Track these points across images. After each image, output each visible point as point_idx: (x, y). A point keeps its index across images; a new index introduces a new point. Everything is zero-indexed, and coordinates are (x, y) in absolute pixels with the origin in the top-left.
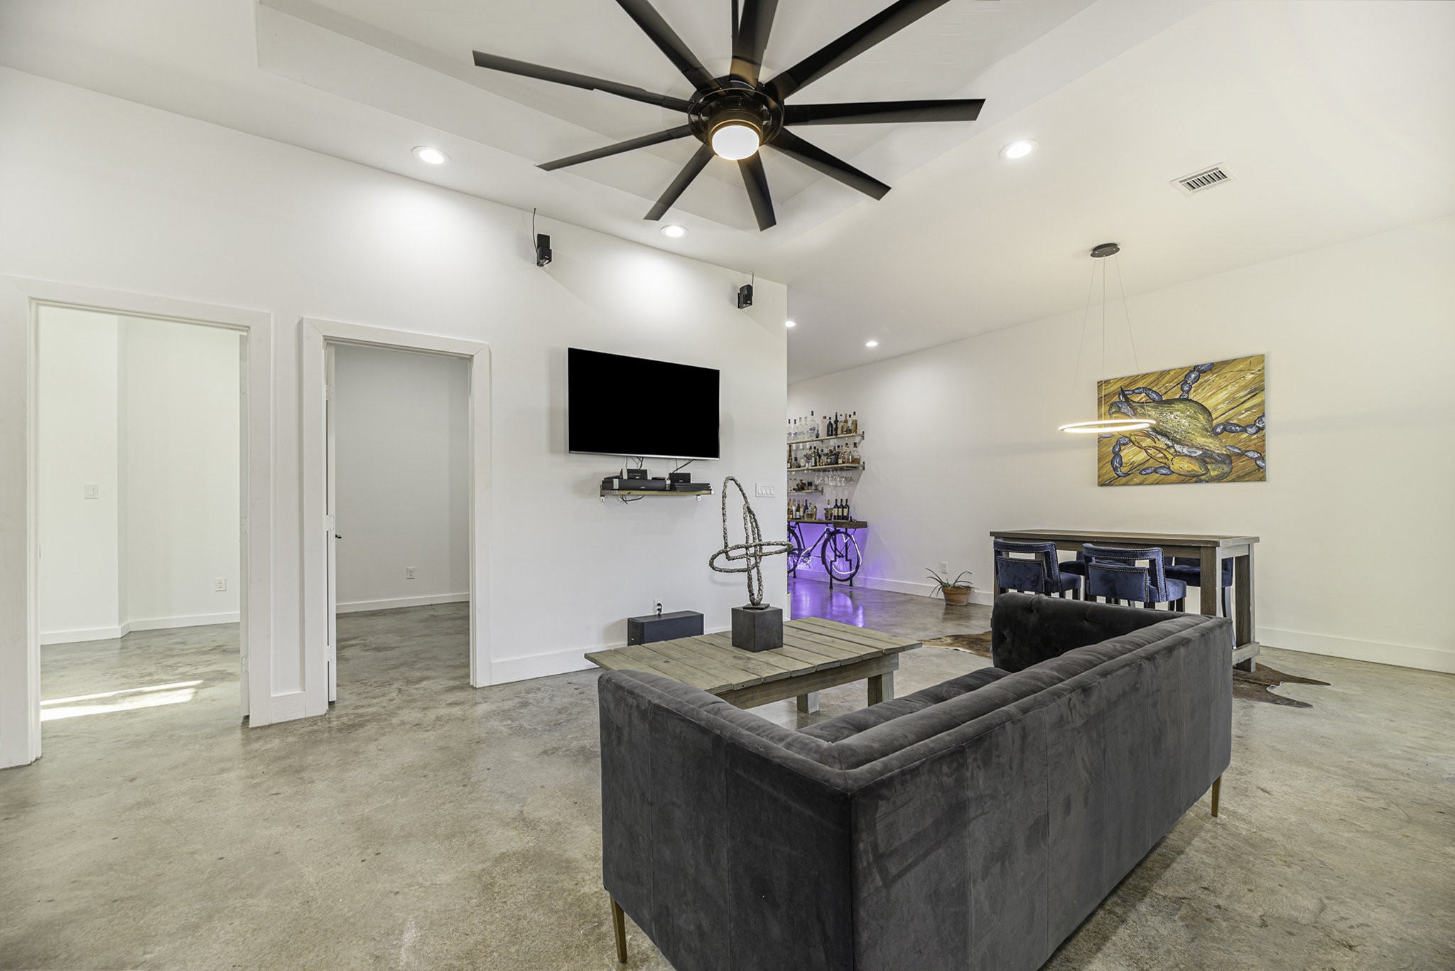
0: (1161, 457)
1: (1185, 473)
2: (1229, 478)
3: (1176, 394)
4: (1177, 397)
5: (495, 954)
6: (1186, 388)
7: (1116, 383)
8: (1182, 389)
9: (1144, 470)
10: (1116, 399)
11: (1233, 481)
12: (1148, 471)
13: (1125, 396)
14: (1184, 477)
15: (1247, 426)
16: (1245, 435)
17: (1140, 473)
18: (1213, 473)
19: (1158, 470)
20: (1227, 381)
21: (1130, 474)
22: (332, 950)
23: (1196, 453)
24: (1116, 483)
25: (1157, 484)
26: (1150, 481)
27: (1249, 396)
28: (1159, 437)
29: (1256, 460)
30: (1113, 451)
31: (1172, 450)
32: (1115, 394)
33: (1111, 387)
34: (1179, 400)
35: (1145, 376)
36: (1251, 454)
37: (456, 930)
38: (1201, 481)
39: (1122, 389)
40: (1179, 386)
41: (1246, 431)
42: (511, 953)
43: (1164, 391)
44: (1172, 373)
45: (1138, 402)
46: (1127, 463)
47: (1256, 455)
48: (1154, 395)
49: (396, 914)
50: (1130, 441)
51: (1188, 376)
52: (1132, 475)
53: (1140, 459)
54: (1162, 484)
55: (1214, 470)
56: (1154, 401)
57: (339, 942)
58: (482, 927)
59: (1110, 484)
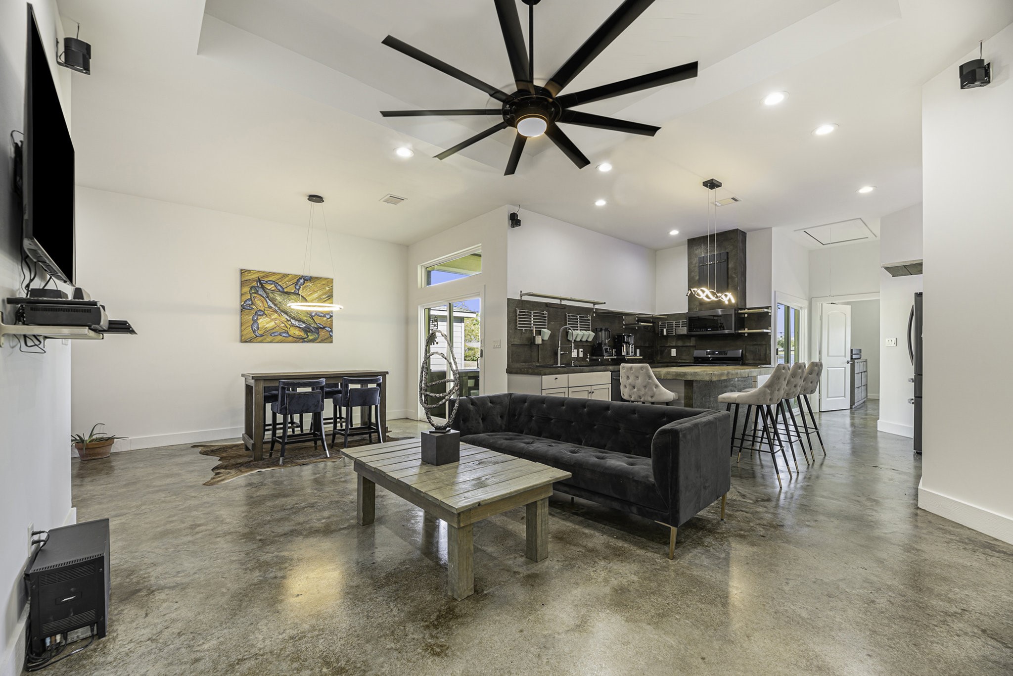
0: (283, 326)
1: (297, 337)
2: (318, 341)
3: (292, 289)
4: (293, 291)
5: (702, 595)
6: (298, 287)
7: (255, 273)
8: (295, 287)
9: (273, 333)
10: (254, 284)
11: (320, 342)
12: (275, 334)
13: (261, 284)
14: (296, 339)
15: (326, 314)
16: (325, 319)
17: (271, 335)
18: (311, 338)
19: (282, 334)
20: (317, 288)
21: (263, 336)
22: (766, 662)
23: (302, 325)
24: (255, 341)
25: (281, 342)
26: (276, 341)
27: (327, 299)
28: (282, 313)
29: (329, 332)
30: (253, 319)
31: (290, 323)
32: (254, 281)
33: (252, 275)
34: (293, 293)
35: (274, 274)
36: (327, 329)
37: (702, 614)
38: (304, 342)
39: (259, 279)
40: (294, 285)
41: (325, 316)
42: (697, 590)
43: (285, 286)
44: (290, 276)
45: (269, 290)
46: (262, 328)
47: (330, 330)
48: (279, 287)
49: (717, 648)
50: (264, 314)
51: (298, 280)
52: (265, 336)
53: (271, 326)
54: (283, 342)
55: (311, 336)
56: (279, 291)
57: (760, 662)
58: (692, 606)
59: (250, 341)
